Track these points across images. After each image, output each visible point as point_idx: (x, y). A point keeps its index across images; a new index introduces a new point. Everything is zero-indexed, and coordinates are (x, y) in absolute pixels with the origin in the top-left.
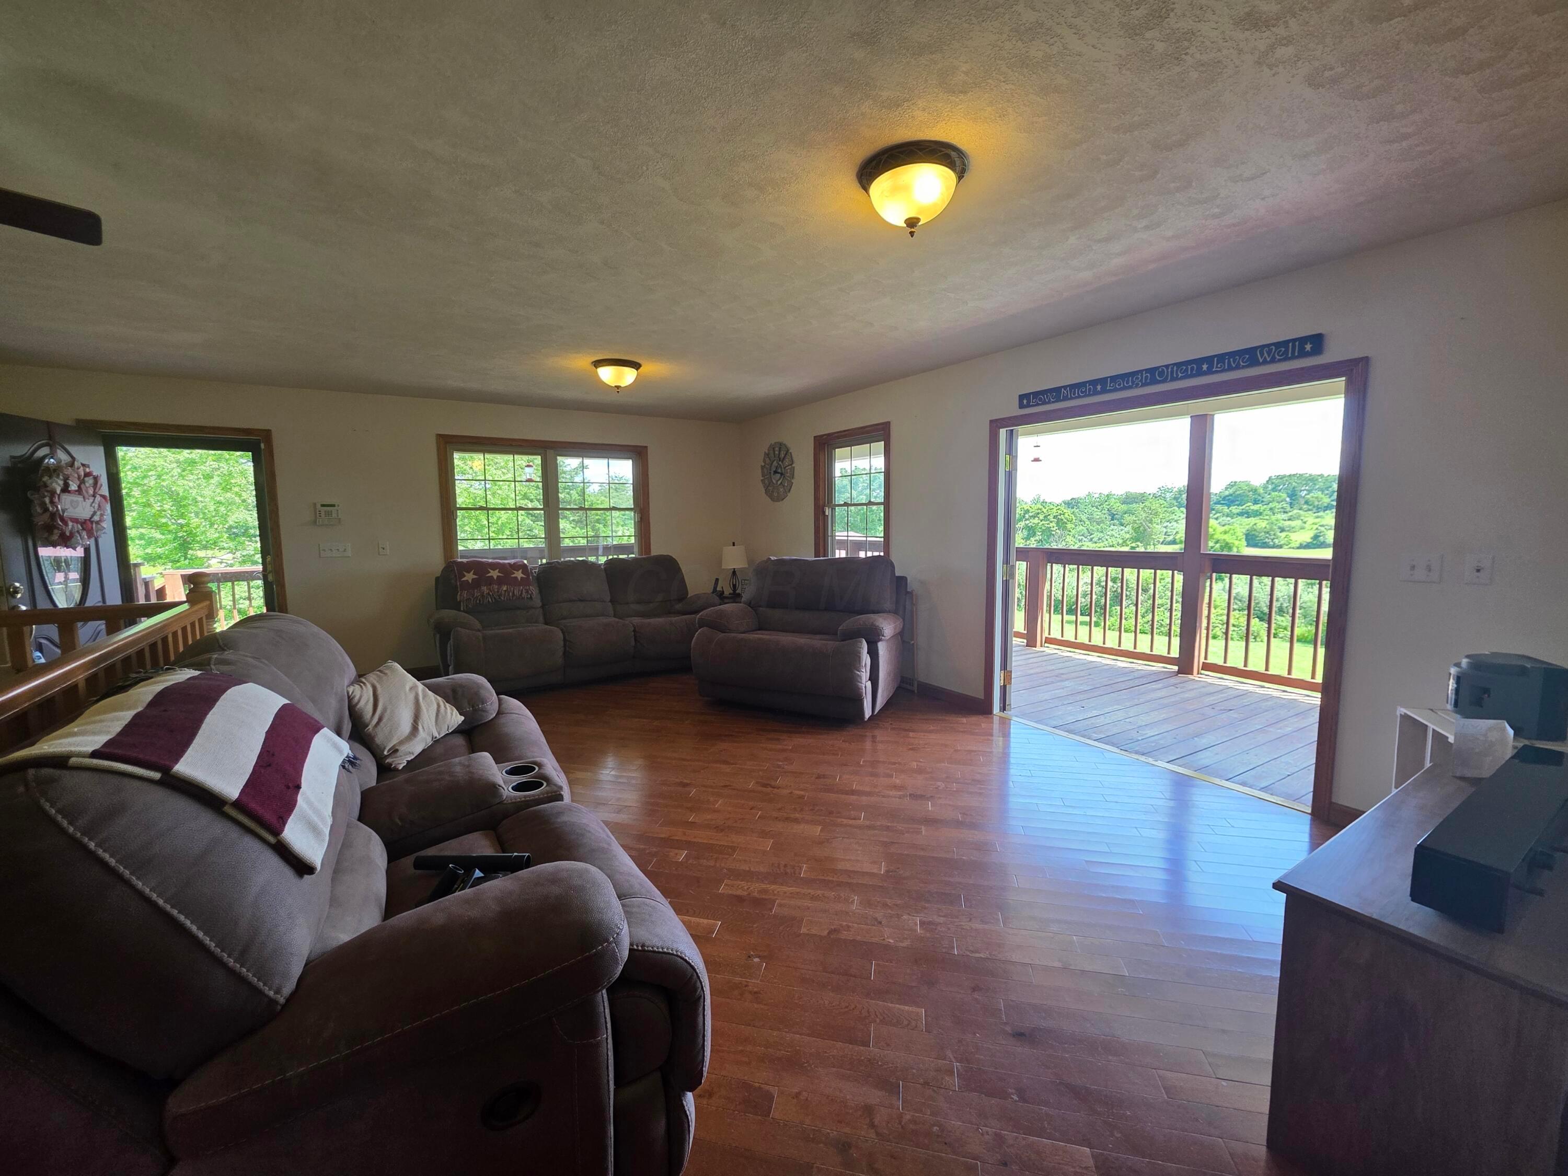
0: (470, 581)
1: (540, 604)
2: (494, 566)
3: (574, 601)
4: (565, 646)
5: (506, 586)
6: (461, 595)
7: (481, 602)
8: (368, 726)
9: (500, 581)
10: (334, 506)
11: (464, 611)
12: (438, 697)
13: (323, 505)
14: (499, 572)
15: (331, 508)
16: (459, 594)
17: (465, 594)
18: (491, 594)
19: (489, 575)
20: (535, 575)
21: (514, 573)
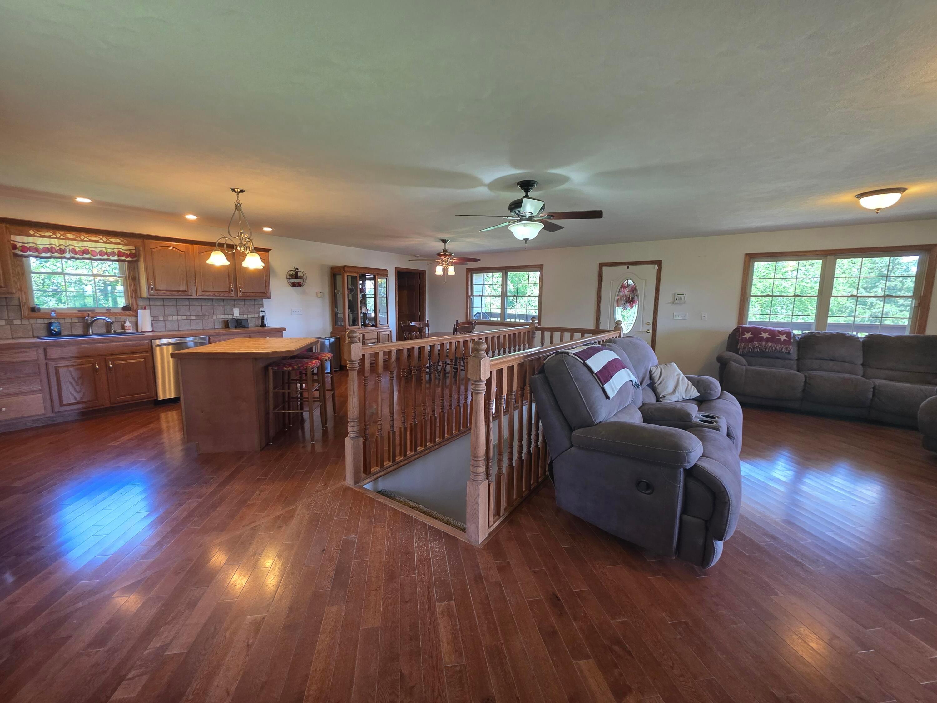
0: (748, 338)
1: (797, 358)
2: (765, 331)
3: (827, 360)
4: (805, 386)
5: (771, 343)
6: (740, 345)
7: (753, 351)
8: (655, 384)
9: (767, 340)
10: (683, 294)
11: (740, 355)
12: (689, 382)
13: (678, 294)
14: (768, 334)
15: (681, 296)
16: (739, 344)
17: (743, 345)
18: (760, 347)
19: (761, 335)
20: (798, 340)
21: (779, 336)
